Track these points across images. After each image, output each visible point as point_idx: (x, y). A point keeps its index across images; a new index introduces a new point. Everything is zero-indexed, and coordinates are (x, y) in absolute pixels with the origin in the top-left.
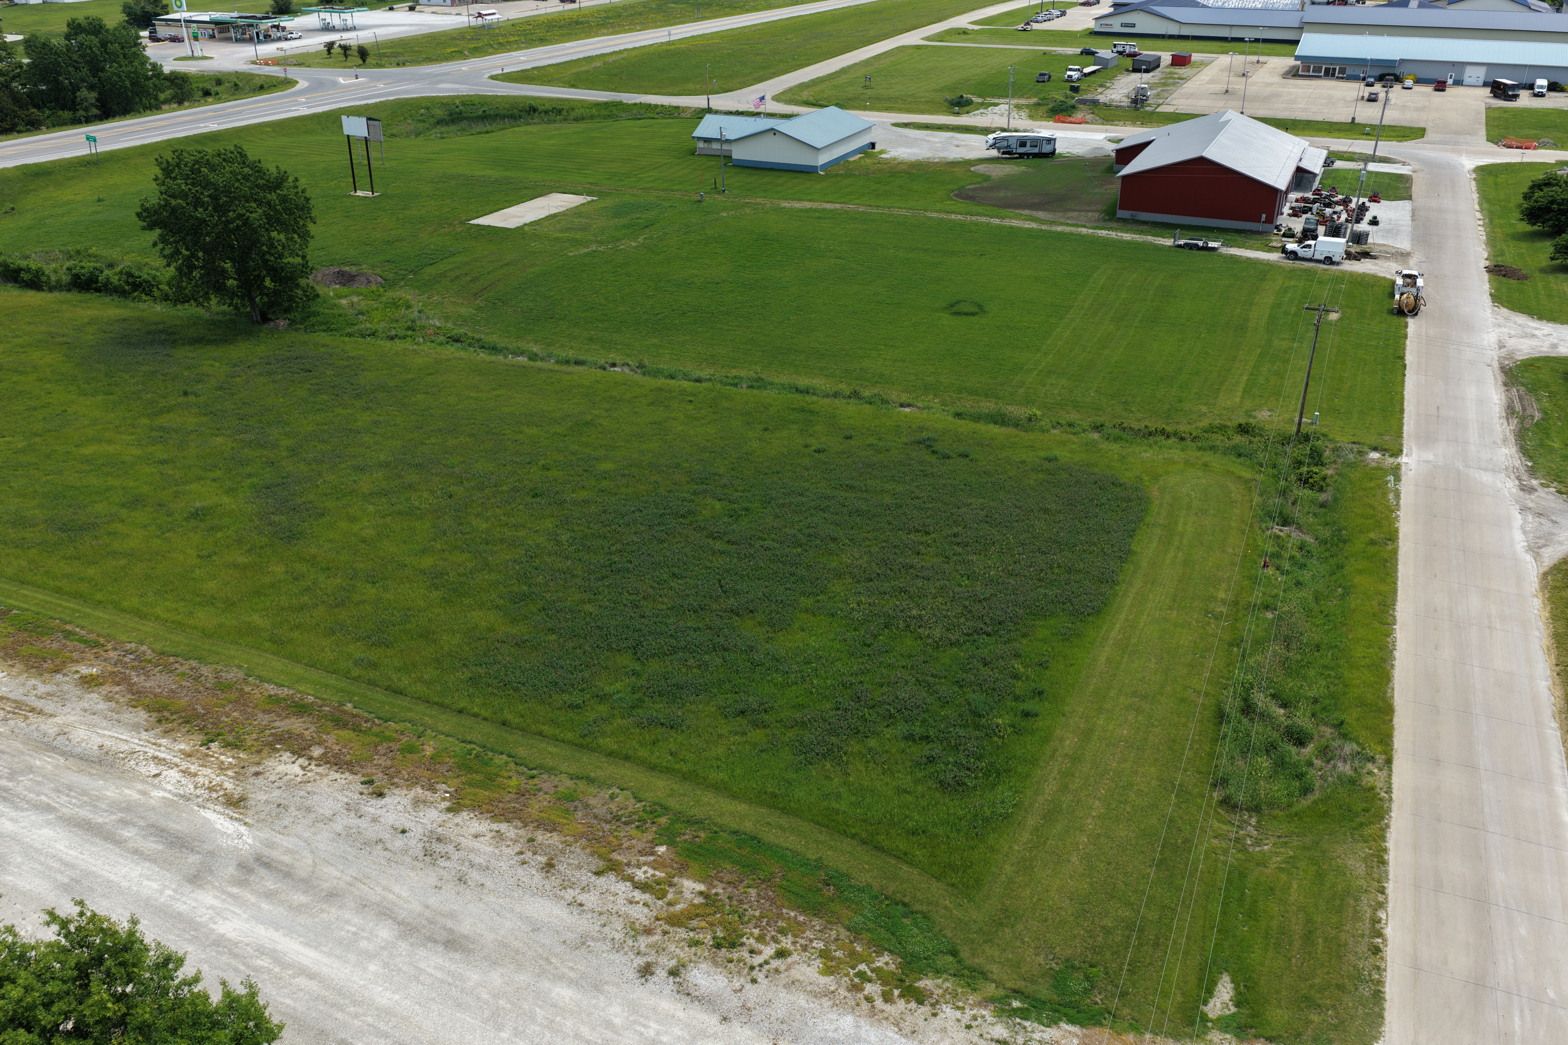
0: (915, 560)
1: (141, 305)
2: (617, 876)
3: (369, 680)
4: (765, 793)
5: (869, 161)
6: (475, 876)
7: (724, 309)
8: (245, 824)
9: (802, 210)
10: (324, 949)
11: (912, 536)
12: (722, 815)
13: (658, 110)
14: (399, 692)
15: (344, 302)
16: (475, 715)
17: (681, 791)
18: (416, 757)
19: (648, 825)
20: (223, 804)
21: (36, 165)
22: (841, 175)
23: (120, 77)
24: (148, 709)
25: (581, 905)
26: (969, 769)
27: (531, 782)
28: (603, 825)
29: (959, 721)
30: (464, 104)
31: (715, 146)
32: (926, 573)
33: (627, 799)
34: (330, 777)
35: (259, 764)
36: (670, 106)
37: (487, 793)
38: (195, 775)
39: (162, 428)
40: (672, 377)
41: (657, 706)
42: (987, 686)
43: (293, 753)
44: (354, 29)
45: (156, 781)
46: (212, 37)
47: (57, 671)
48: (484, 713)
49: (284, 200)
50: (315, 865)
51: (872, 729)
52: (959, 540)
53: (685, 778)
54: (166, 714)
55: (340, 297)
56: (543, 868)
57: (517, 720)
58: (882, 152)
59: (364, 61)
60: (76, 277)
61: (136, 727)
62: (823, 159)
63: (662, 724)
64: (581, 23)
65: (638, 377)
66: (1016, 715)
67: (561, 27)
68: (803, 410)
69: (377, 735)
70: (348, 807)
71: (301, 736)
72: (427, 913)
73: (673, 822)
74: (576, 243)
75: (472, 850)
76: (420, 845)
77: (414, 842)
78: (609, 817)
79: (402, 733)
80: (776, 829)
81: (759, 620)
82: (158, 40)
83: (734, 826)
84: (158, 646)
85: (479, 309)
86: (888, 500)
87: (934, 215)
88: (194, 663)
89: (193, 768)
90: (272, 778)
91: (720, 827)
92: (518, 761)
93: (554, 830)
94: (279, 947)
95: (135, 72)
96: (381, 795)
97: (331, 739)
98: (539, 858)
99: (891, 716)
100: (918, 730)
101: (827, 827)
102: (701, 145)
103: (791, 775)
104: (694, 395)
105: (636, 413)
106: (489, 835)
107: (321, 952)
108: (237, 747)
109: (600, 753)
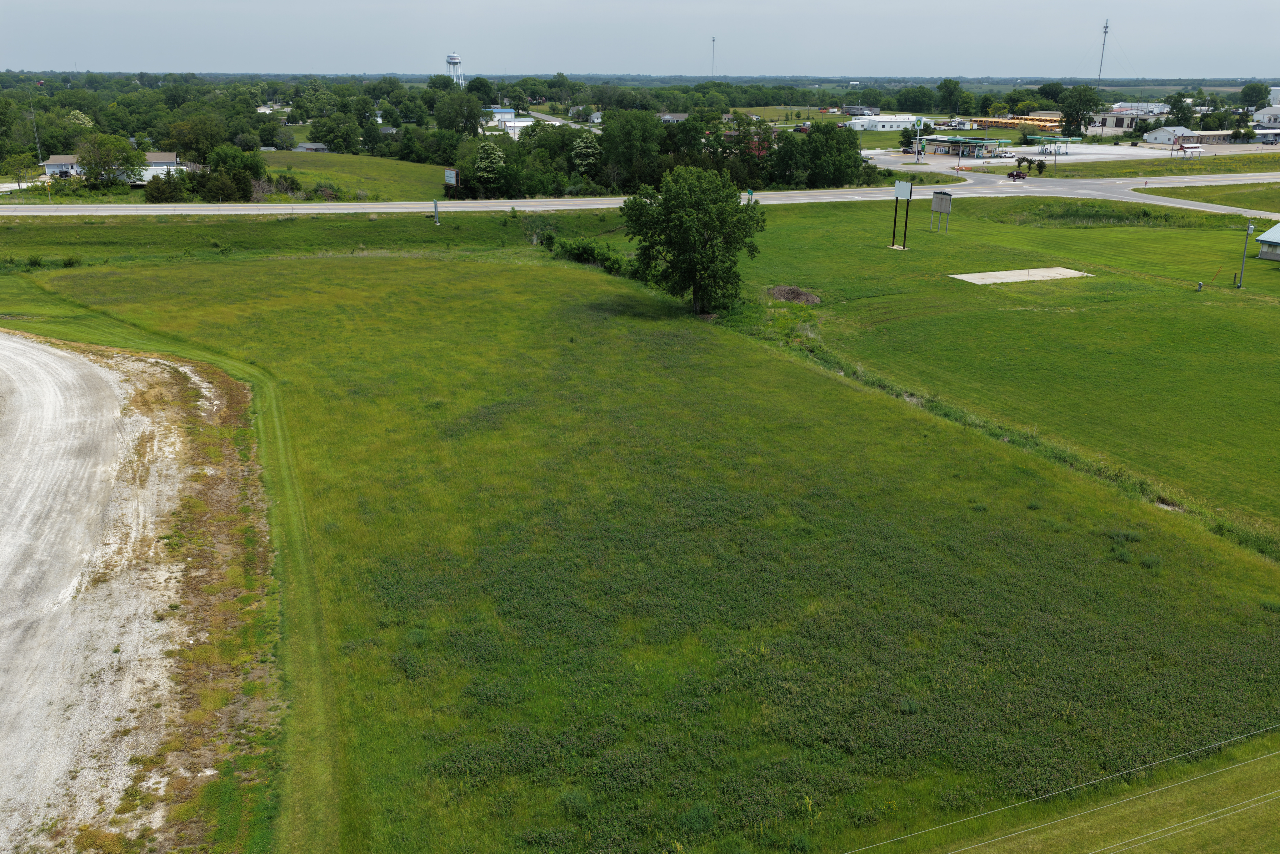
2: (137, 772)
7: (1083, 374)
8: (75, 597)
15: (772, 311)
18: (238, 607)
20: (93, 578)
27: (256, 664)
28: (223, 726)
34: (166, 593)
35: (157, 564)
40: (946, 415)
43: (186, 567)
44: (1067, 154)
45: (100, 548)
46: (947, 153)
47: (195, 465)
54: (185, 511)
55: (773, 307)
56: (118, 732)
59: (1041, 173)
61: (157, 512)
65: (914, 408)
68: (1029, 473)
69: (249, 581)
71: (213, 559)
76: (104, 667)
78: (239, 723)
79: (264, 587)
82: (907, 153)
85: (863, 333)
88: (261, 490)
89: (128, 549)
90: (143, 576)
92: (279, 644)
93: (187, 708)
96: (161, 619)
97: (224, 570)
98: (133, 722)
102: (1265, 249)
104: (940, 433)
106: (147, 685)
108: (171, 548)
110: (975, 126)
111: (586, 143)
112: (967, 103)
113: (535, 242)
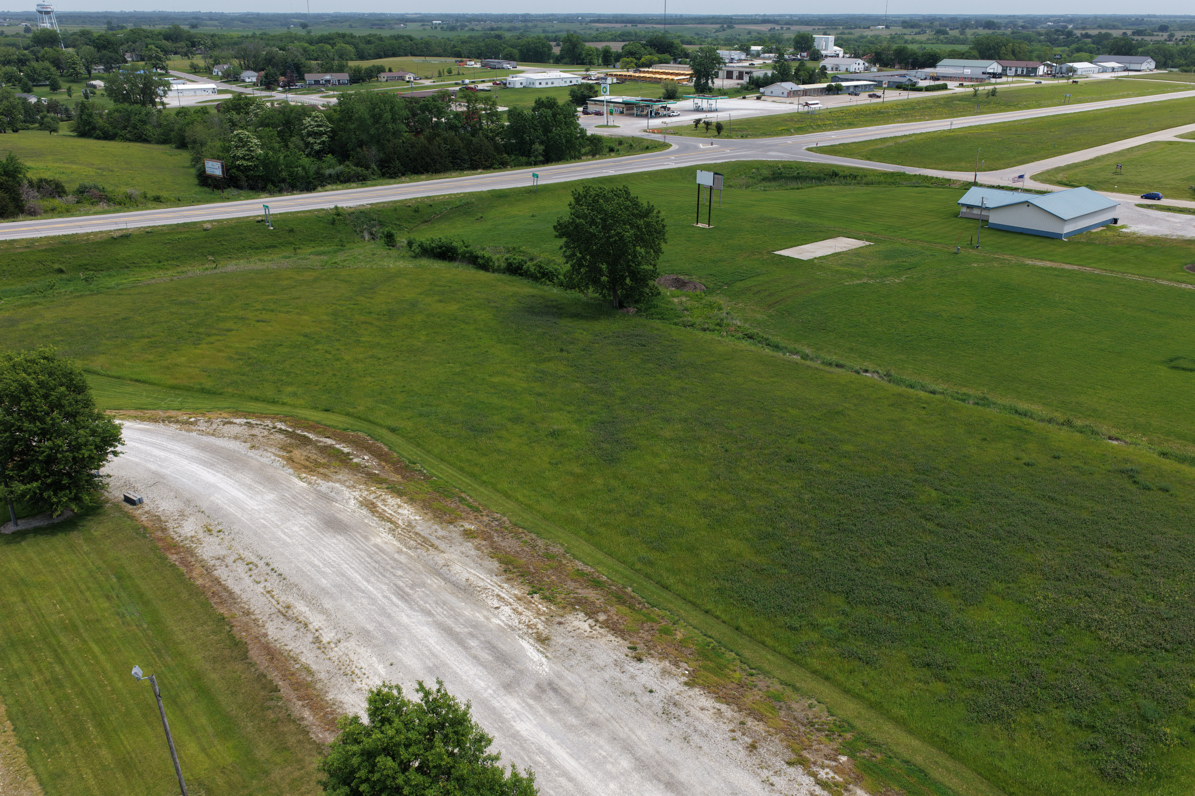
0: (1103, 571)
1: (545, 288)
2: (804, 770)
3: (646, 574)
4: (938, 736)
5: (1109, 233)
6: (696, 739)
7: (963, 339)
8: (546, 657)
9: (1043, 268)
10: (582, 762)
11: (1103, 550)
12: (897, 744)
13: (933, 181)
14: (666, 587)
15: (676, 300)
16: (717, 618)
17: (867, 716)
18: (669, 638)
19: (835, 736)
20: (535, 639)
21: (500, 190)
22: (1082, 243)
23: (560, 136)
24: (500, 561)
25: (772, 785)
26: (1130, 765)
27: (749, 678)
28: (800, 726)
29: (1127, 721)
30: (784, 167)
31: (976, 212)
32: (1112, 584)
33: (822, 711)
34: (608, 638)
35: (562, 616)
36: (943, 179)
37: (716, 678)
38: (521, 614)
39: (543, 372)
40: (912, 387)
41: (858, 643)
42: (1159, 696)
43: (586, 614)
44: (716, 110)
45: (496, 612)
46: (622, 113)
47: (451, 523)
48: (724, 617)
49: (648, 225)
50: (586, 700)
51: (1041, 707)
52: (1149, 562)
53: (872, 707)
54: (510, 567)
55: (674, 297)
56: (748, 747)
57: (747, 628)
58: (1123, 227)
59: (719, 133)
60: (510, 264)
61: (490, 572)
62: (1068, 229)
63: (860, 659)
64: (882, 113)
65: (884, 383)
66: (1185, 729)
67: (866, 115)
68: (1019, 429)
69: (644, 615)
70: (616, 663)
71: (593, 603)
72: (657, 757)
73: (857, 739)
74: (852, 275)
75: (697, 719)
76: (661, 705)
77: (657, 701)
78: (805, 721)
79: (663, 618)
80: (942, 768)
81: (955, 592)
82: (587, 114)
83: (907, 756)
84: (514, 519)
85: (771, 316)
86: (1085, 515)
87: (1165, 283)
88: (534, 536)
89: (520, 609)
90: (569, 629)
91: (895, 754)
92: (743, 660)
93: (761, 720)
94: (553, 751)
95: (570, 134)
96: (640, 660)
97: (613, 610)
98: (746, 739)
99: (1061, 700)
100: (1085, 718)
101: (989, 780)
102: (964, 210)
103: (962, 727)
104: (928, 403)
105: (878, 410)
106: (712, 711)
107: (580, 763)
108: (550, 601)
109: (807, 669)
110: (615, 81)
111: (316, 121)
112: (590, 55)
113: (367, 239)
